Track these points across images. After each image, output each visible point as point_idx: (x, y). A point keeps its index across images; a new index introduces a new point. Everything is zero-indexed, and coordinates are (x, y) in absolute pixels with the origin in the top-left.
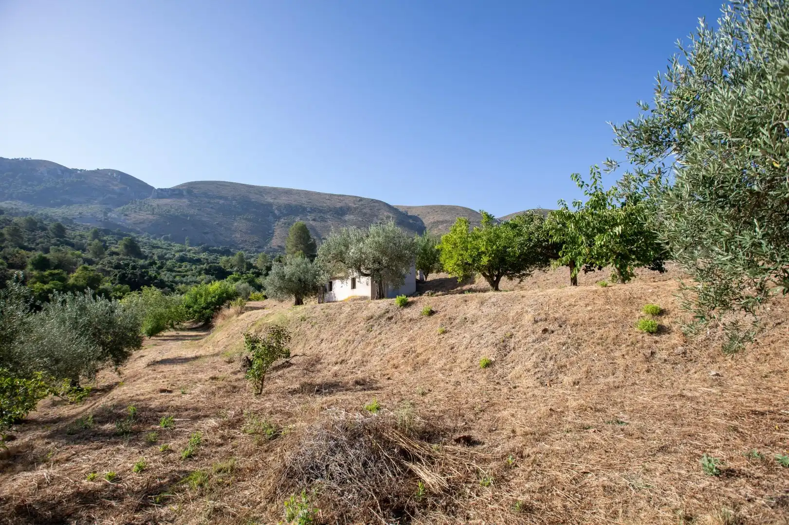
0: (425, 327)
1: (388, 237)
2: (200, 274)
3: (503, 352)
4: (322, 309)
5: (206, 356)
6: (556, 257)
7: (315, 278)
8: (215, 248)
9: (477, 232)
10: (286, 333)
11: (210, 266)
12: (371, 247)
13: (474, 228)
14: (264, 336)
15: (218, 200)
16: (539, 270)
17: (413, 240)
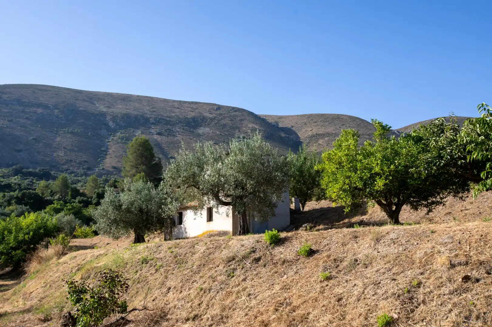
0: (304, 271)
1: (254, 155)
2: (9, 204)
3: (409, 307)
4: (170, 248)
5: (13, 313)
6: (478, 180)
7: (160, 208)
8: (31, 170)
9: (369, 148)
10: (122, 279)
11: (24, 195)
12: (232, 168)
13: (365, 143)
14: (92, 284)
15: (35, 109)
16: (455, 196)
17: (286, 159)
